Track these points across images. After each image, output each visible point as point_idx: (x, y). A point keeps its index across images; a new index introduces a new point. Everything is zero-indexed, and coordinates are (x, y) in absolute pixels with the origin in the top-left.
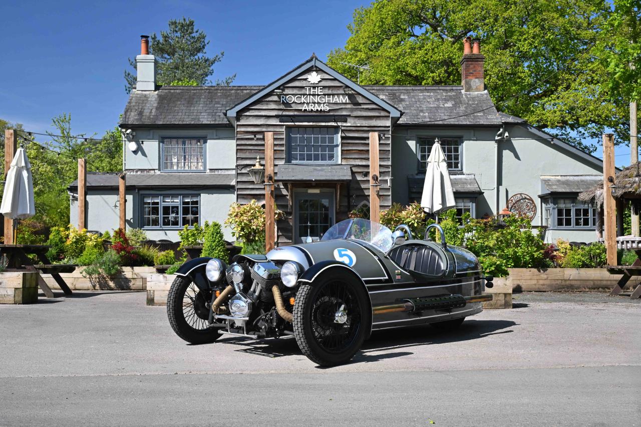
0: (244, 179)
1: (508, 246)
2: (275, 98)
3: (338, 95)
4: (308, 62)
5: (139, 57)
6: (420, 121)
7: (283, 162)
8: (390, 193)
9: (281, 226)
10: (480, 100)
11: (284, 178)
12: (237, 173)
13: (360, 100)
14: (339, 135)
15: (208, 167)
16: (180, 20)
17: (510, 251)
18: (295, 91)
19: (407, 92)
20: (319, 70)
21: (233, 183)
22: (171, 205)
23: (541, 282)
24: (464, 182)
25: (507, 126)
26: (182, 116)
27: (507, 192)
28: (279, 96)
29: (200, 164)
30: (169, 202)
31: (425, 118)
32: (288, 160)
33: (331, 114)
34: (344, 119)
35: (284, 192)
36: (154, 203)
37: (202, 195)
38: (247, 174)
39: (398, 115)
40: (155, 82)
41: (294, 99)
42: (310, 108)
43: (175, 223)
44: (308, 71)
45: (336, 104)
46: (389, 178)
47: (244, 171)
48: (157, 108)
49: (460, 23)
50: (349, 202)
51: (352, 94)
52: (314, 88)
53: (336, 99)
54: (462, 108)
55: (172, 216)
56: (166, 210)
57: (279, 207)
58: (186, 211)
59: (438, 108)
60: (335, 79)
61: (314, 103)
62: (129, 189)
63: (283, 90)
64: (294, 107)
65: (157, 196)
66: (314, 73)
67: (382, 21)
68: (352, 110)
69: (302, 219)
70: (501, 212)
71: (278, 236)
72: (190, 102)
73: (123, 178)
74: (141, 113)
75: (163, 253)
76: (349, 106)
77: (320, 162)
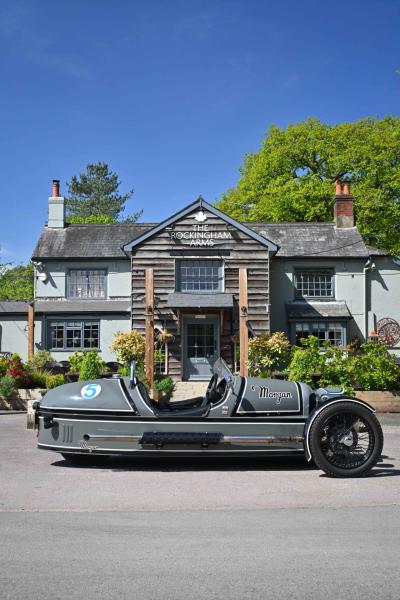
0: (139, 306)
1: (365, 370)
2: (166, 235)
3: (222, 232)
4: (195, 203)
5: (50, 199)
6: (296, 254)
7: (173, 291)
8: (268, 318)
9: (171, 348)
10: (350, 235)
11: (174, 305)
12: (133, 302)
13: (242, 236)
14: (223, 268)
15: (109, 295)
16: (96, 164)
17: (366, 375)
18: (184, 229)
19: (286, 228)
20: (205, 210)
21: (129, 309)
22: (74, 329)
23: (395, 404)
24: (336, 308)
25: (374, 258)
26: (86, 250)
27: (375, 317)
28: (170, 233)
29: (102, 293)
30: (73, 327)
31: (301, 251)
32: (178, 289)
33: (216, 248)
34: (227, 253)
35: (175, 318)
36: (59, 327)
37: (102, 321)
38: (141, 302)
39: (275, 249)
40: (64, 220)
41: (183, 235)
42: (197, 243)
43: (78, 345)
44: (196, 211)
45: (220, 239)
46: (267, 305)
47: (138, 299)
48: (65, 244)
49: (337, 165)
50: (232, 326)
51: (234, 231)
52: (201, 225)
53: (220, 235)
54: (334, 242)
55: (75, 339)
56: (70, 333)
57: (169, 331)
58: (87, 334)
59: (312, 242)
60: (219, 218)
61: (201, 239)
62: (38, 315)
63: (173, 228)
64: (183, 242)
65: (62, 321)
66: (201, 213)
67: (268, 164)
68: (234, 245)
69: (191, 341)
70: (370, 335)
71: (169, 357)
72: (94, 238)
73: (32, 305)
74: (50, 248)
75: (54, 377)
76: (231, 242)
77: (206, 291)
